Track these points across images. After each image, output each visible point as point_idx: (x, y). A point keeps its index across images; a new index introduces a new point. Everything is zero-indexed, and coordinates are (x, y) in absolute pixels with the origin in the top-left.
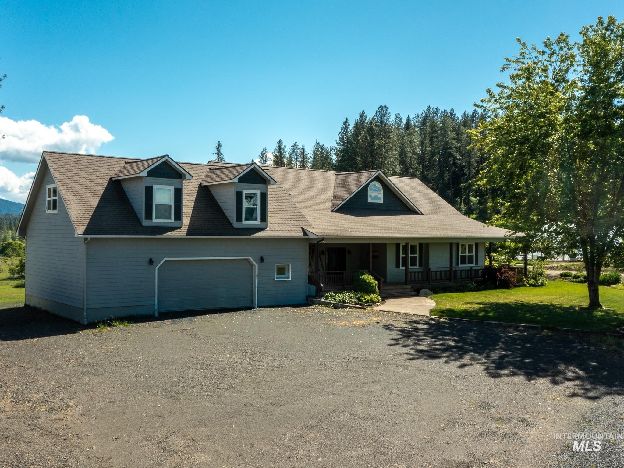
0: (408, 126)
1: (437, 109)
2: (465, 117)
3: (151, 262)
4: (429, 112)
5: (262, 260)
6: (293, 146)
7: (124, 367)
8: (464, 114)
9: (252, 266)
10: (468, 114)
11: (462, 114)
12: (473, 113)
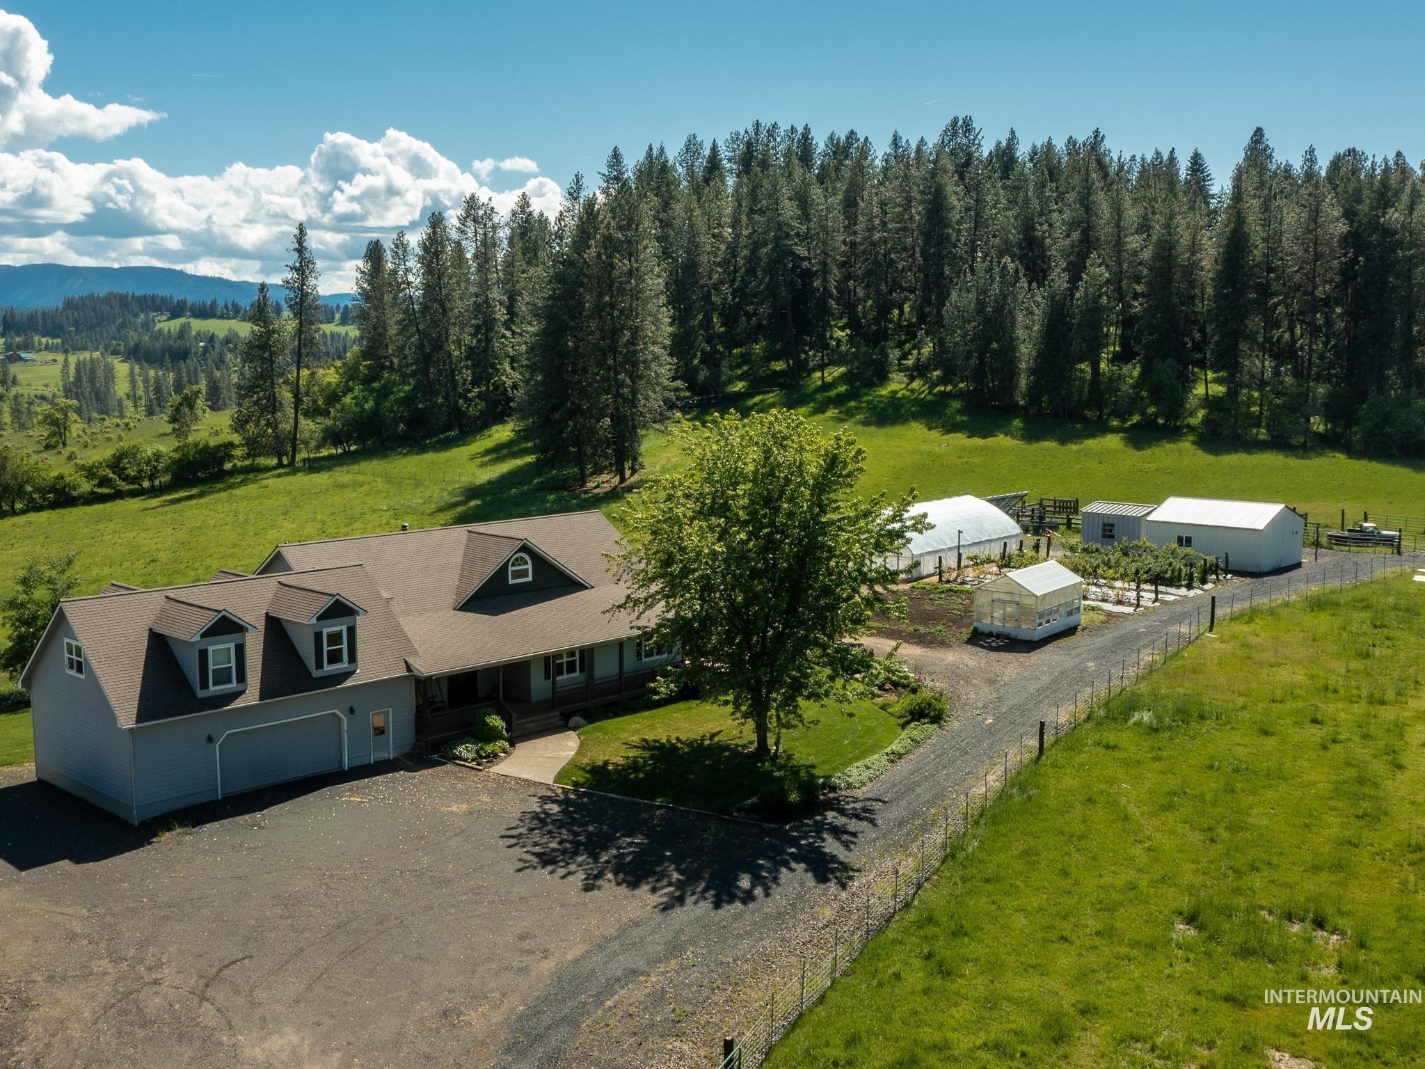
0: (714, 163)
1: (775, 126)
2: (832, 144)
3: (210, 739)
4: (756, 134)
5: (352, 710)
6: (468, 202)
7: (201, 907)
8: (831, 138)
9: (339, 719)
10: (839, 139)
11: (826, 139)
12: (847, 138)
